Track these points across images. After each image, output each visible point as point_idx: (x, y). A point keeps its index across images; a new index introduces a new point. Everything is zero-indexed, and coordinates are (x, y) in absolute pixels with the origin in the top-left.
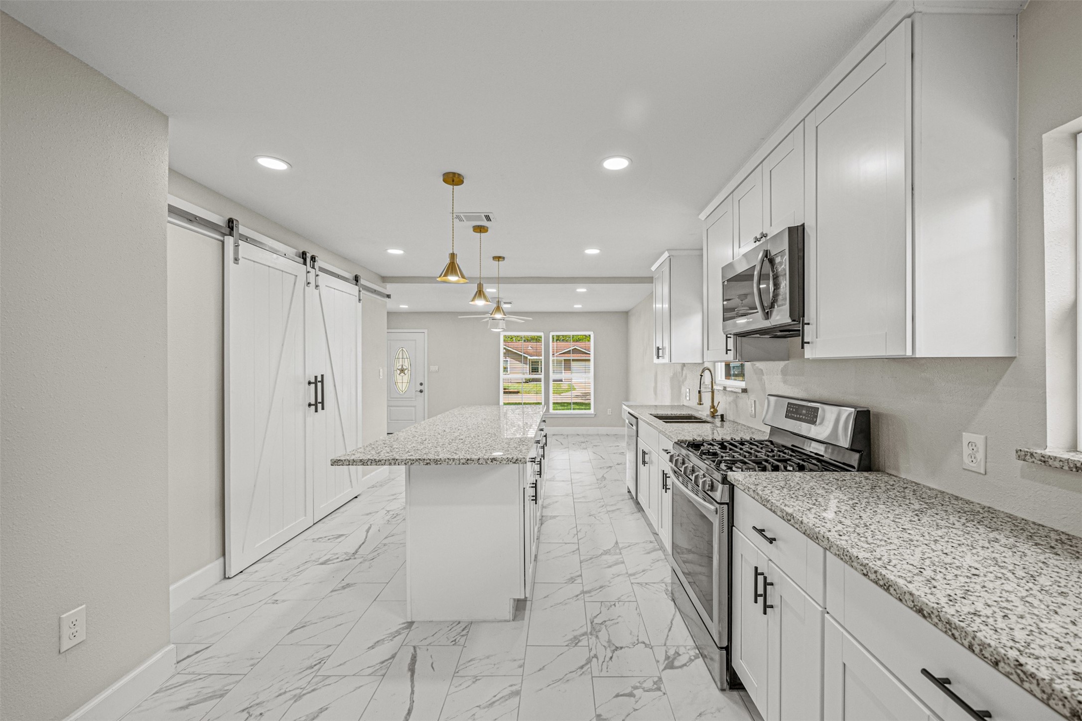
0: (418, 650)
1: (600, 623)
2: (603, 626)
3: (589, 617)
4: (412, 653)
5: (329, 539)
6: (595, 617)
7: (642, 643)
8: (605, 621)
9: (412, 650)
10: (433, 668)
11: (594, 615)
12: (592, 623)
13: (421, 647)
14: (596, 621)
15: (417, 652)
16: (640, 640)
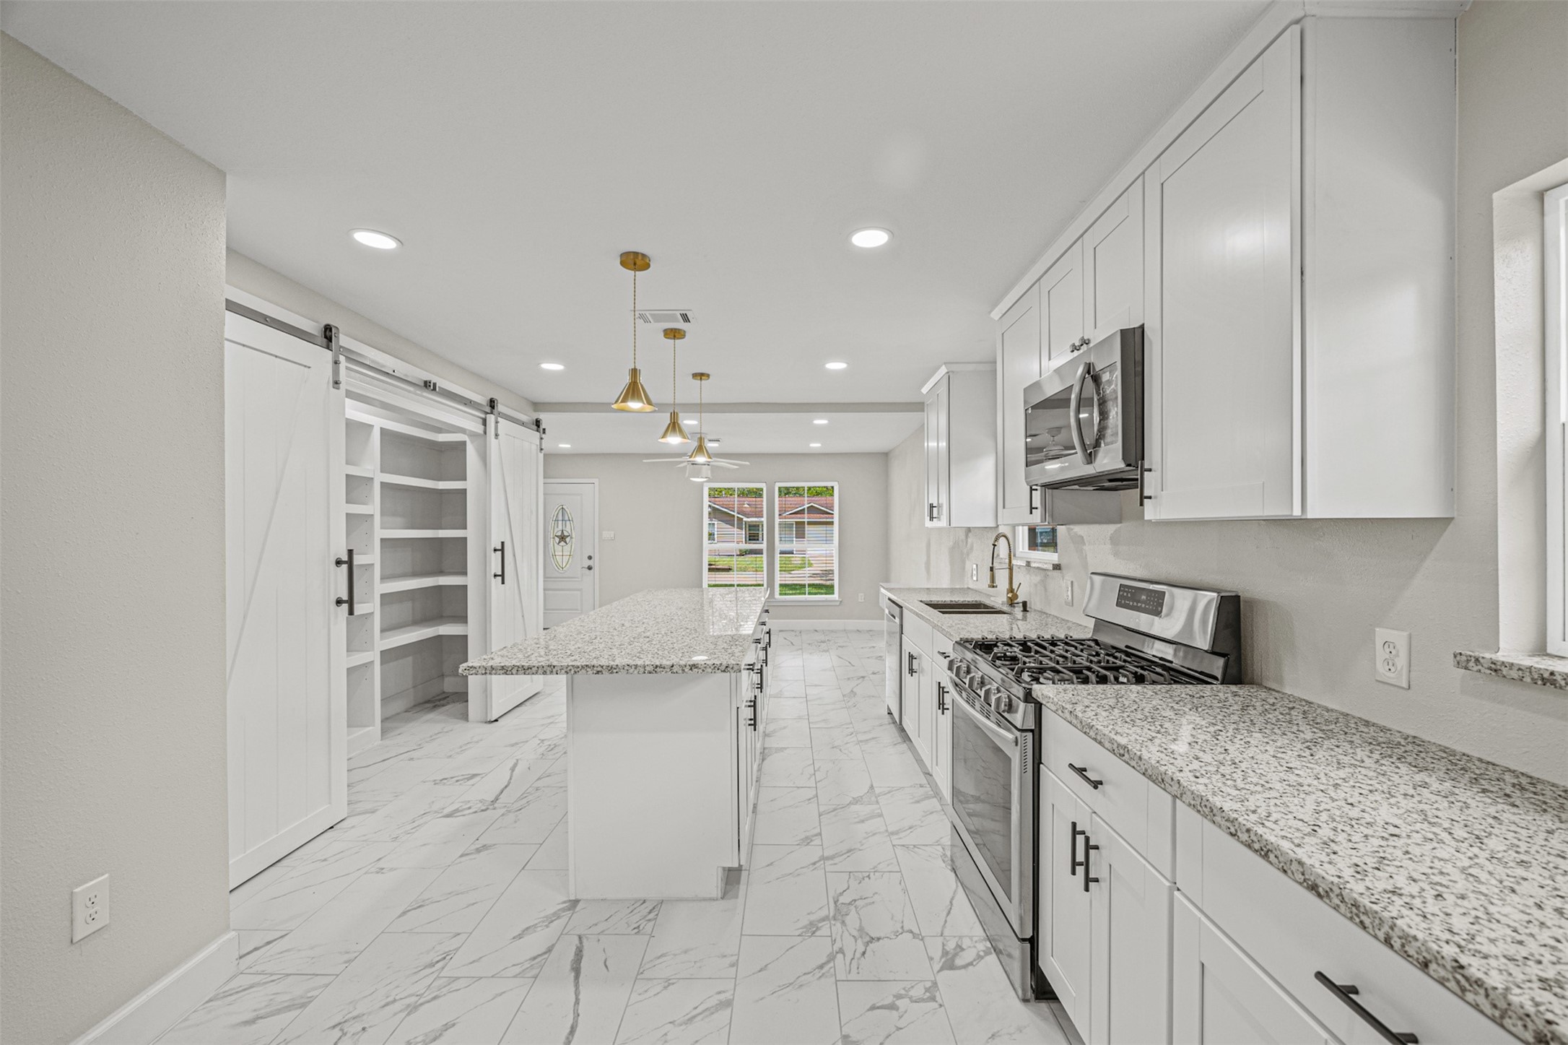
0: (584, 941)
1: (848, 902)
2: (852, 908)
3: (831, 894)
4: (576, 945)
5: (457, 781)
6: (841, 894)
7: (907, 931)
8: (855, 900)
9: (576, 941)
10: (606, 967)
11: (838, 892)
12: (835, 903)
13: (590, 936)
14: (842, 900)
15: (584, 944)
16: (906, 929)
